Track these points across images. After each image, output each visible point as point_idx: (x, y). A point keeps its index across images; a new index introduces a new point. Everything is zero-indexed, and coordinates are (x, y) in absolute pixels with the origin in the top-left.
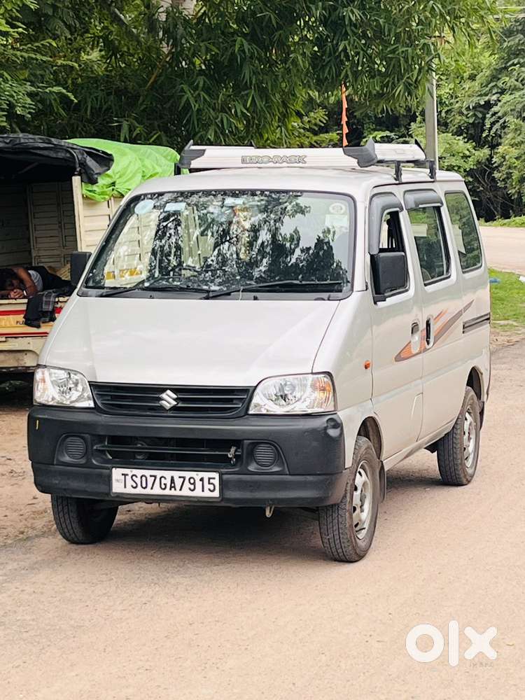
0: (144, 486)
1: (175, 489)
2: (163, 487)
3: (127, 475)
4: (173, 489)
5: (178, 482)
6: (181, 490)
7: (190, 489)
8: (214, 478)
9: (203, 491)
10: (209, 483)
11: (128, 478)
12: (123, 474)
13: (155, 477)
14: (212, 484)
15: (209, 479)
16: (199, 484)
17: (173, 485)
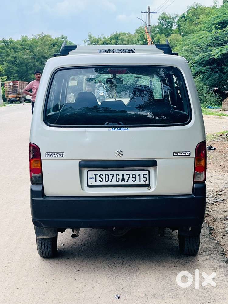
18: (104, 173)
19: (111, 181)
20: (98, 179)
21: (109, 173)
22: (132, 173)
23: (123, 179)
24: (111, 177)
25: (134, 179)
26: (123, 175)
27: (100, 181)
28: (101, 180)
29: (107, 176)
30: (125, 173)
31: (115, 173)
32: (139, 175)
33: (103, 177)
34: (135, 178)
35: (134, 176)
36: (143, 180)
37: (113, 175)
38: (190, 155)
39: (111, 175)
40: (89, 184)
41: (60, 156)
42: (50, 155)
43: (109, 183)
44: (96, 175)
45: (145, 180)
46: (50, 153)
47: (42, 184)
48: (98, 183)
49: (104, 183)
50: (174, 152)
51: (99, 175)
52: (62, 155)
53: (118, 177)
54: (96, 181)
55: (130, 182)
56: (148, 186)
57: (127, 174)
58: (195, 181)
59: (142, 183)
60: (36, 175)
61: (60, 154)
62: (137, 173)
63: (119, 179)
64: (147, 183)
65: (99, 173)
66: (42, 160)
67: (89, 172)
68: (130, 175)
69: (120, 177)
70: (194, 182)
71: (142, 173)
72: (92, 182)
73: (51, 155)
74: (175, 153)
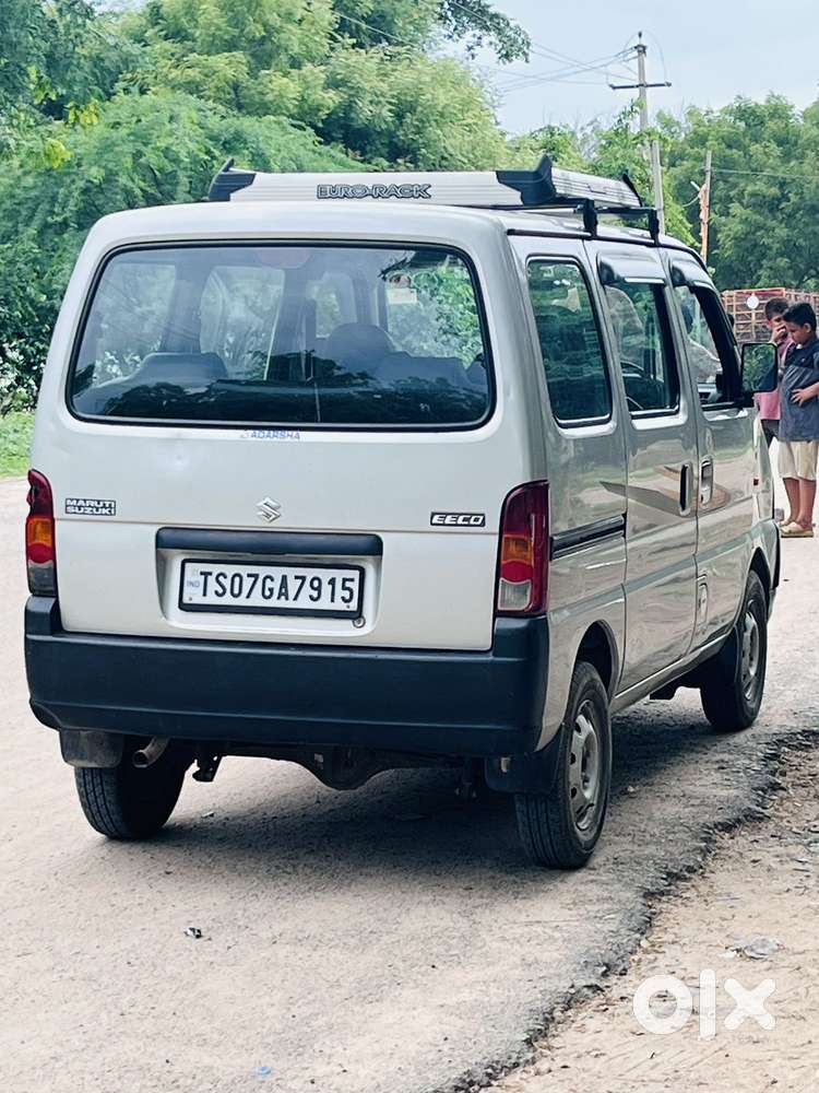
18: (230, 570)
19: (248, 597)
20: (213, 586)
21: (244, 570)
22: (310, 573)
23: (283, 593)
24: (248, 582)
25: (315, 594)
26: (284, 578)
27: (216, 592)
28: (221, 591)
29: (237, 579)
30: (291, 572)
31: (262, 571)
32: (332, 582)
33: (227, 583)
34: (319, 589)
35: (316, 584)
36: (343, 598)
37: (256, 576)
38: (483, 524)
39: (249, 575)
40: (186, 600)
41: (104, 511)
42: (78, 506)
43: (242, 601)
44: (206, 574)
45: (347, 597)
46: (78, 500)
47: (54, 594)
48: (212, 599)
49: (228, 600)
50: (433, 515)
51: (215, 575)
52: (111, 508)
53: (269, 584)
54: (205, 595)
55: (304, 603)
56: (356, 616)
57: (296, 577)
58: (500, 608)
59: (339, 605)
60: (40, 565)
61: (104, 507)
62: (325, 575)
63: (271, 590)
64: (353, 606)
65: (216, 569)
66: (57, 523)
67: (187, 565)
68: (303, 579)
69: (276, 585)
70: (497, 614)
71: (339, 574)
72: (194, 595)
73: (80, 508)
74: (436, 517)
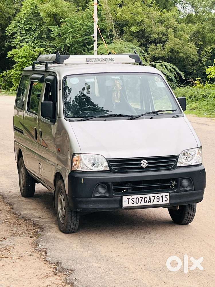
0: (137, 202)
1: (151, 202)
2: (145, 201)
3: (130, 198)
4: (150, 202)
5: (152, 199)
6: (153, 202)
7: (157, 201)
8: (167, 195)
9: (163, 201)
10: (165, 198)
11: (130, 200)
12: (127, 198)
13: (142, 198)
14: (166, 198)
15: (165, 196)
16: (161, 199)
17: (150, 200)
